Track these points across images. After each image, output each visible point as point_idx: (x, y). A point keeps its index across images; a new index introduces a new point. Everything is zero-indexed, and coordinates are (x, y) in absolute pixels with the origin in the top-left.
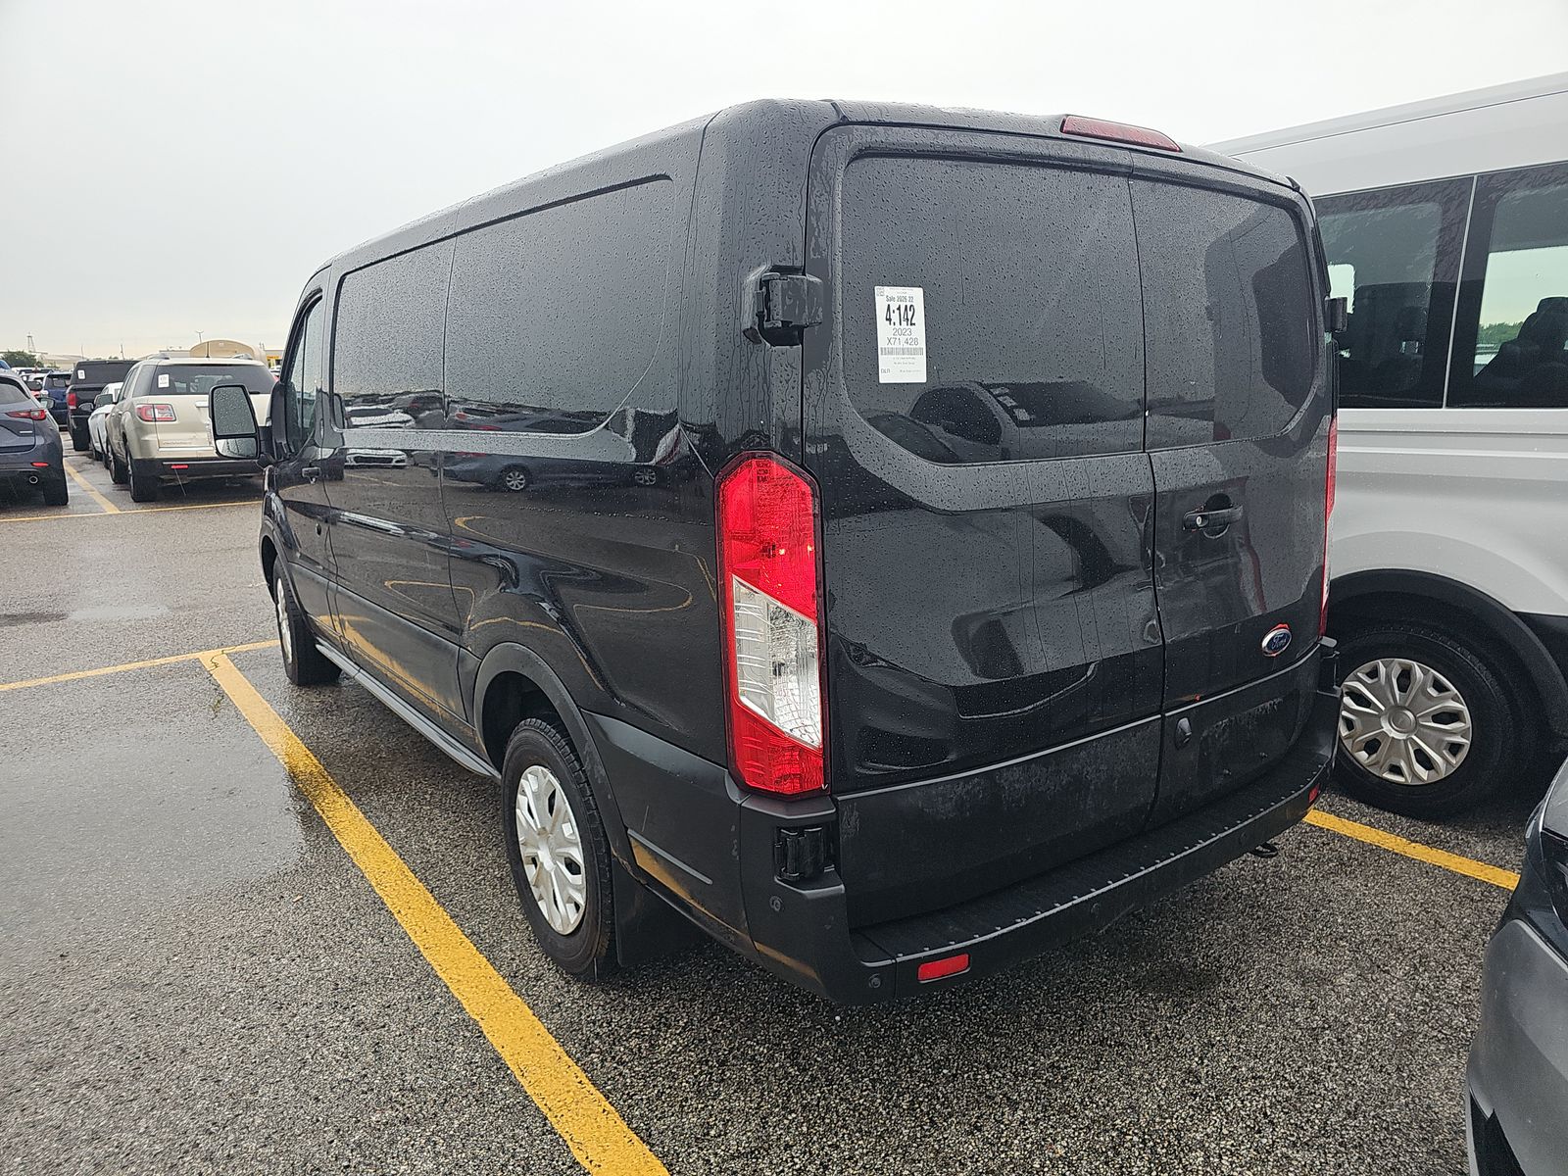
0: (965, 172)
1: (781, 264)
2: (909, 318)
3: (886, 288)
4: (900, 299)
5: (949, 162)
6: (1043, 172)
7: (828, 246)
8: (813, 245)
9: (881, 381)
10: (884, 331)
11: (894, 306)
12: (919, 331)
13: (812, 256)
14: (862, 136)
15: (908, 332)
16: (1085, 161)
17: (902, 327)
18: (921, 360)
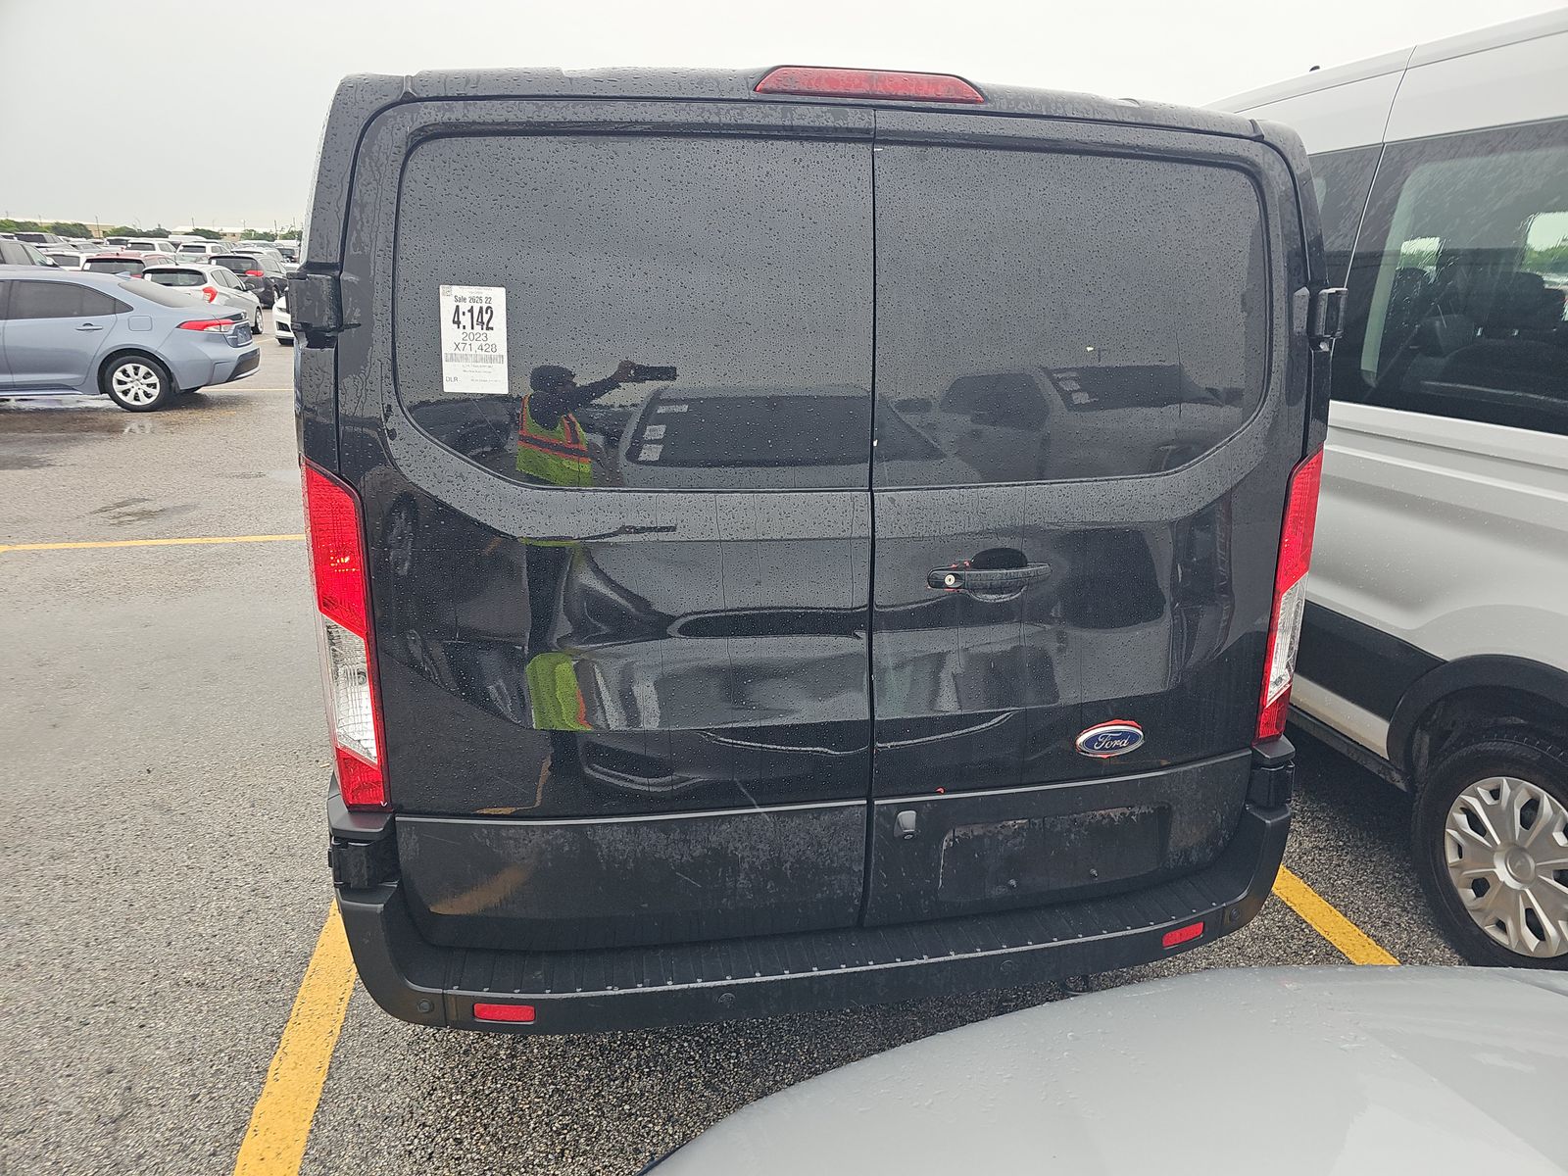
0: (585, 149)
1: (315, 261)
2: (485, 320)
3: (453, 287)
4: (472, 300)
5: (562, 138)
6: (714, 144)
7: (371, 241)
8: (353, 239)
9: (446, 390)
10: (449, 335)
11: (464, 307)
12: (499, 335)
13: (352, 252)
14: (430, 114)
15: (483, 337)
16: (784, 127)
17: (474, 331)
18: (502, 370)
